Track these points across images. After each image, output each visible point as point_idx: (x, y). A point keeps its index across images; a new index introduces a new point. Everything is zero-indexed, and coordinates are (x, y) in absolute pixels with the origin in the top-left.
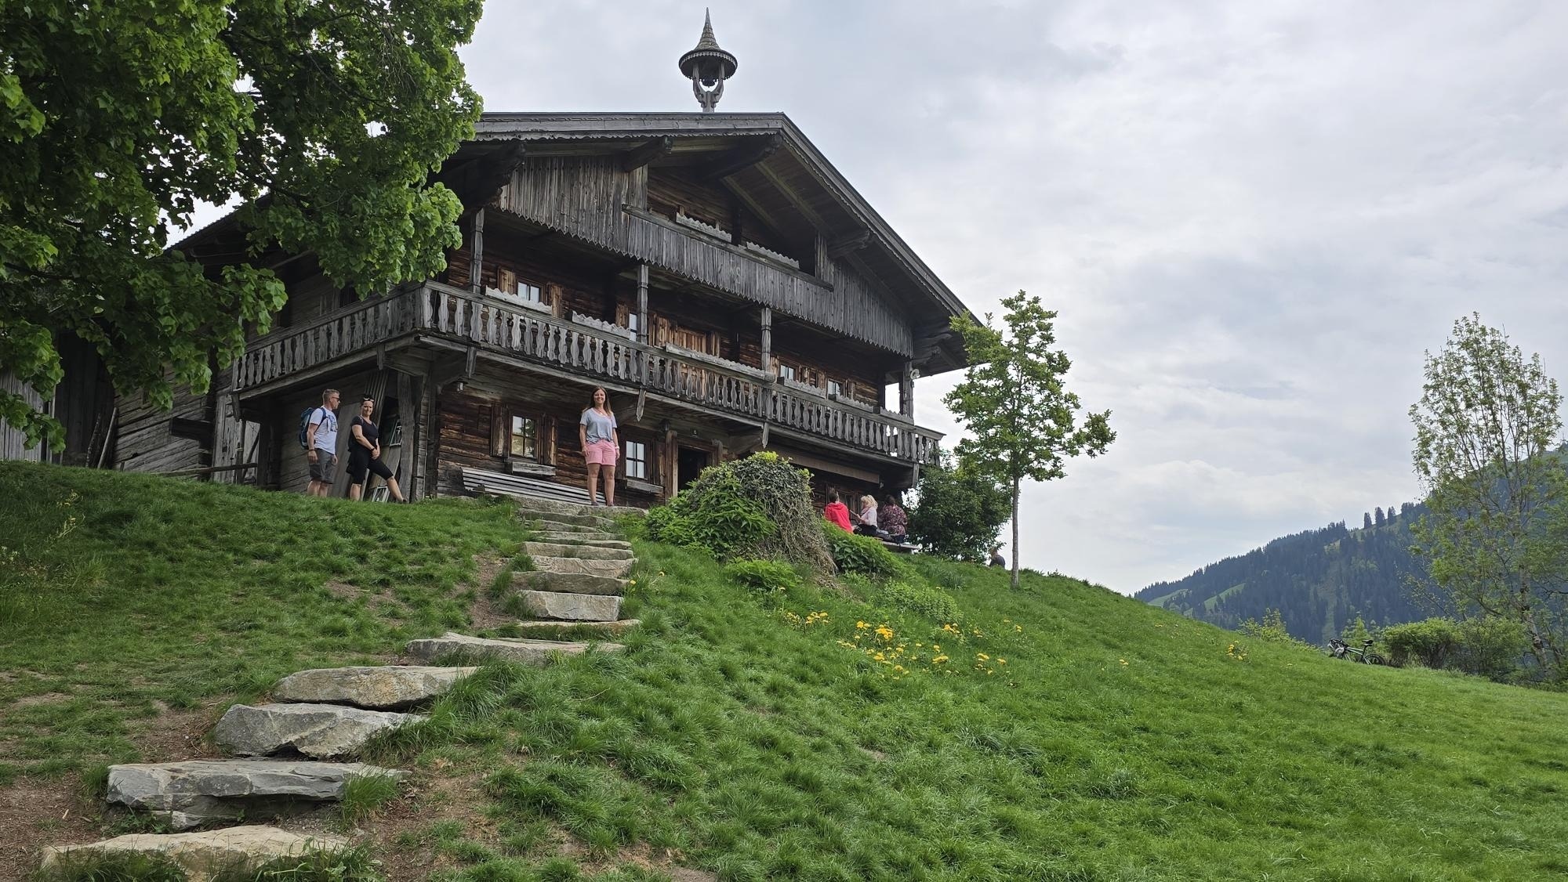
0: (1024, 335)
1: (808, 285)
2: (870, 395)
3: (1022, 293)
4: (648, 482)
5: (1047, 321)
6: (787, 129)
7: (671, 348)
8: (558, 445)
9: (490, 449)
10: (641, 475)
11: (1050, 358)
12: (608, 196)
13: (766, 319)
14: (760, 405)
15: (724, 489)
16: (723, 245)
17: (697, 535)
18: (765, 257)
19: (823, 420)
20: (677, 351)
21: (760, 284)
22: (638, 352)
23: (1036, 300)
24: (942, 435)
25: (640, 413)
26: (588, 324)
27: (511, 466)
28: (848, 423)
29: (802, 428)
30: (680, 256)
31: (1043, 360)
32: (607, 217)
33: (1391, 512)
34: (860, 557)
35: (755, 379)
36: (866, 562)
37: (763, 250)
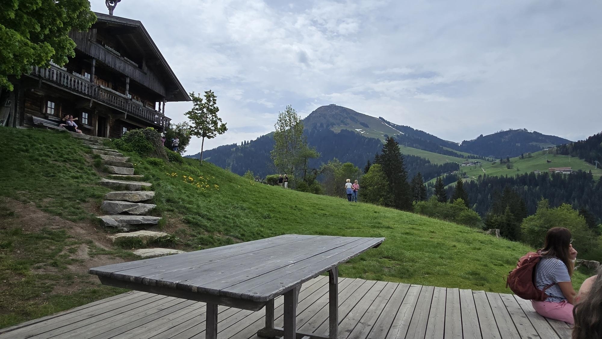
0: (209, 101)
1: (140, 72)
2: (152, 106)
3: (211, 91)
4: (89, 125)
5: (215, 98)
6: (141, 26)
7: (102, 86)
8: (62, 112)
9: (41, 111)
10: (86, 123)
11: (214, 108)
12: (85, 36)
13: (128, 81)
14: (125, 106)
15: (140, 137)
16: (117, 57)
17: (133, 149)
18: (129, 62)
19: (141, 112)
20: (103, 87)
21: (127, 70)
22: (91, 86)
23: (213, 93)
24: (171, 119)
25: (91, 105)
26: (77, 76)
27: (48, 117)
28: (148, 114)
29: (136, 114)
30: (105, 58)
31: (212, 108)
32: (84, 42)
33: (248, 141)
34: (175, 157)
35: (124, 98)
36: (176, 159)
37: (128, 60)
